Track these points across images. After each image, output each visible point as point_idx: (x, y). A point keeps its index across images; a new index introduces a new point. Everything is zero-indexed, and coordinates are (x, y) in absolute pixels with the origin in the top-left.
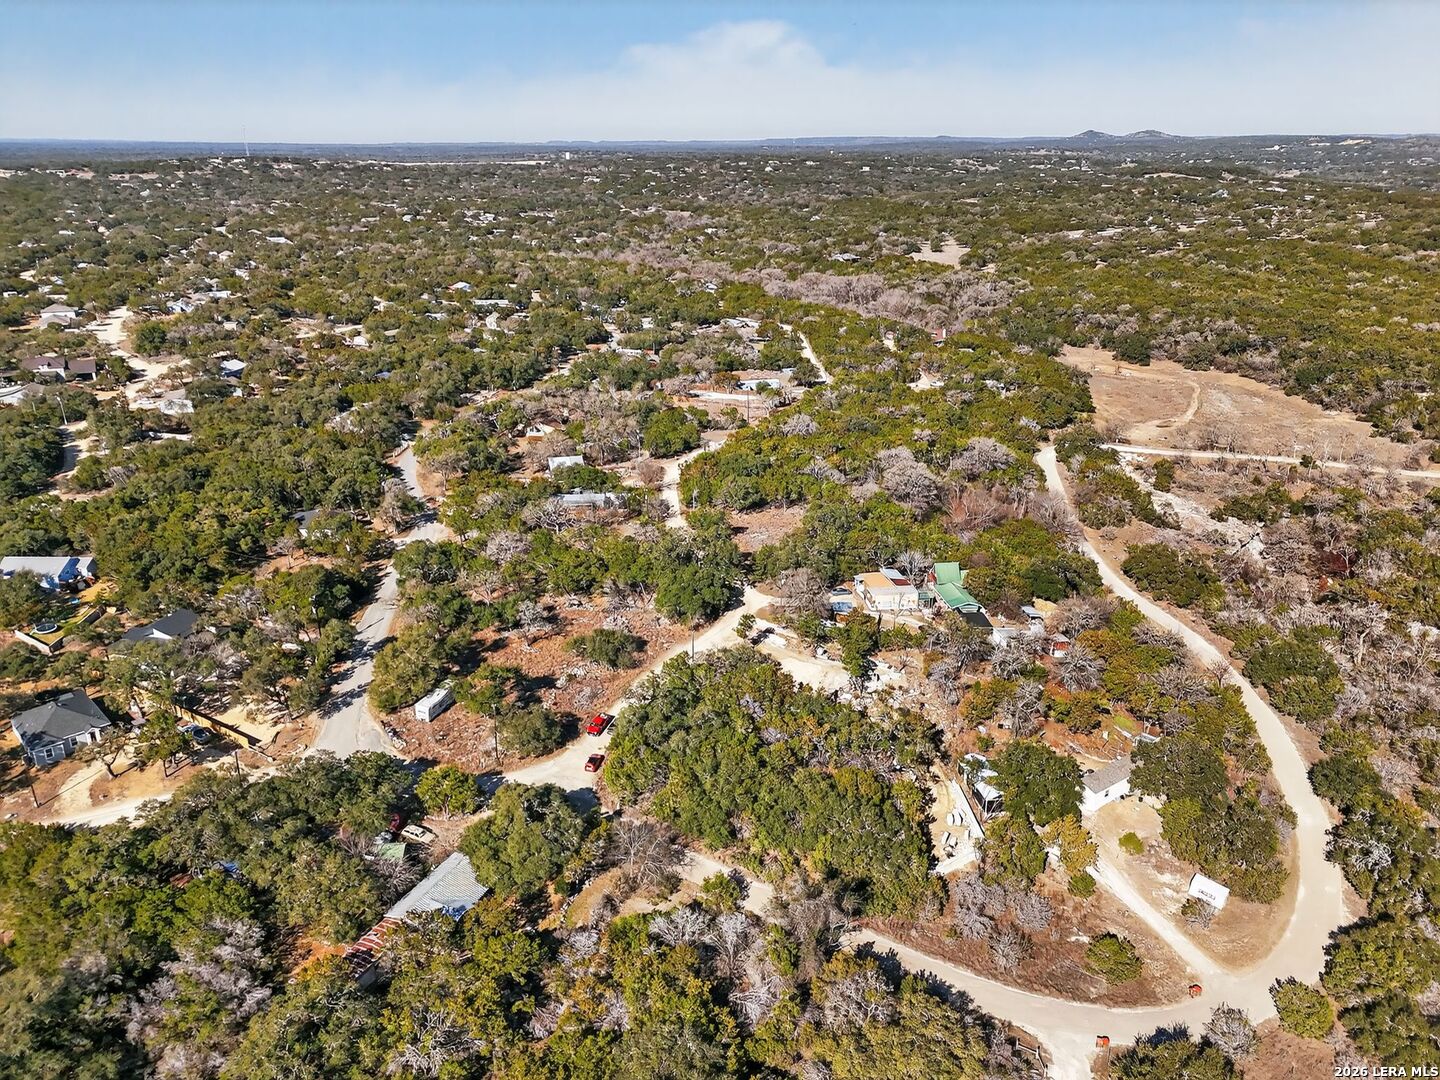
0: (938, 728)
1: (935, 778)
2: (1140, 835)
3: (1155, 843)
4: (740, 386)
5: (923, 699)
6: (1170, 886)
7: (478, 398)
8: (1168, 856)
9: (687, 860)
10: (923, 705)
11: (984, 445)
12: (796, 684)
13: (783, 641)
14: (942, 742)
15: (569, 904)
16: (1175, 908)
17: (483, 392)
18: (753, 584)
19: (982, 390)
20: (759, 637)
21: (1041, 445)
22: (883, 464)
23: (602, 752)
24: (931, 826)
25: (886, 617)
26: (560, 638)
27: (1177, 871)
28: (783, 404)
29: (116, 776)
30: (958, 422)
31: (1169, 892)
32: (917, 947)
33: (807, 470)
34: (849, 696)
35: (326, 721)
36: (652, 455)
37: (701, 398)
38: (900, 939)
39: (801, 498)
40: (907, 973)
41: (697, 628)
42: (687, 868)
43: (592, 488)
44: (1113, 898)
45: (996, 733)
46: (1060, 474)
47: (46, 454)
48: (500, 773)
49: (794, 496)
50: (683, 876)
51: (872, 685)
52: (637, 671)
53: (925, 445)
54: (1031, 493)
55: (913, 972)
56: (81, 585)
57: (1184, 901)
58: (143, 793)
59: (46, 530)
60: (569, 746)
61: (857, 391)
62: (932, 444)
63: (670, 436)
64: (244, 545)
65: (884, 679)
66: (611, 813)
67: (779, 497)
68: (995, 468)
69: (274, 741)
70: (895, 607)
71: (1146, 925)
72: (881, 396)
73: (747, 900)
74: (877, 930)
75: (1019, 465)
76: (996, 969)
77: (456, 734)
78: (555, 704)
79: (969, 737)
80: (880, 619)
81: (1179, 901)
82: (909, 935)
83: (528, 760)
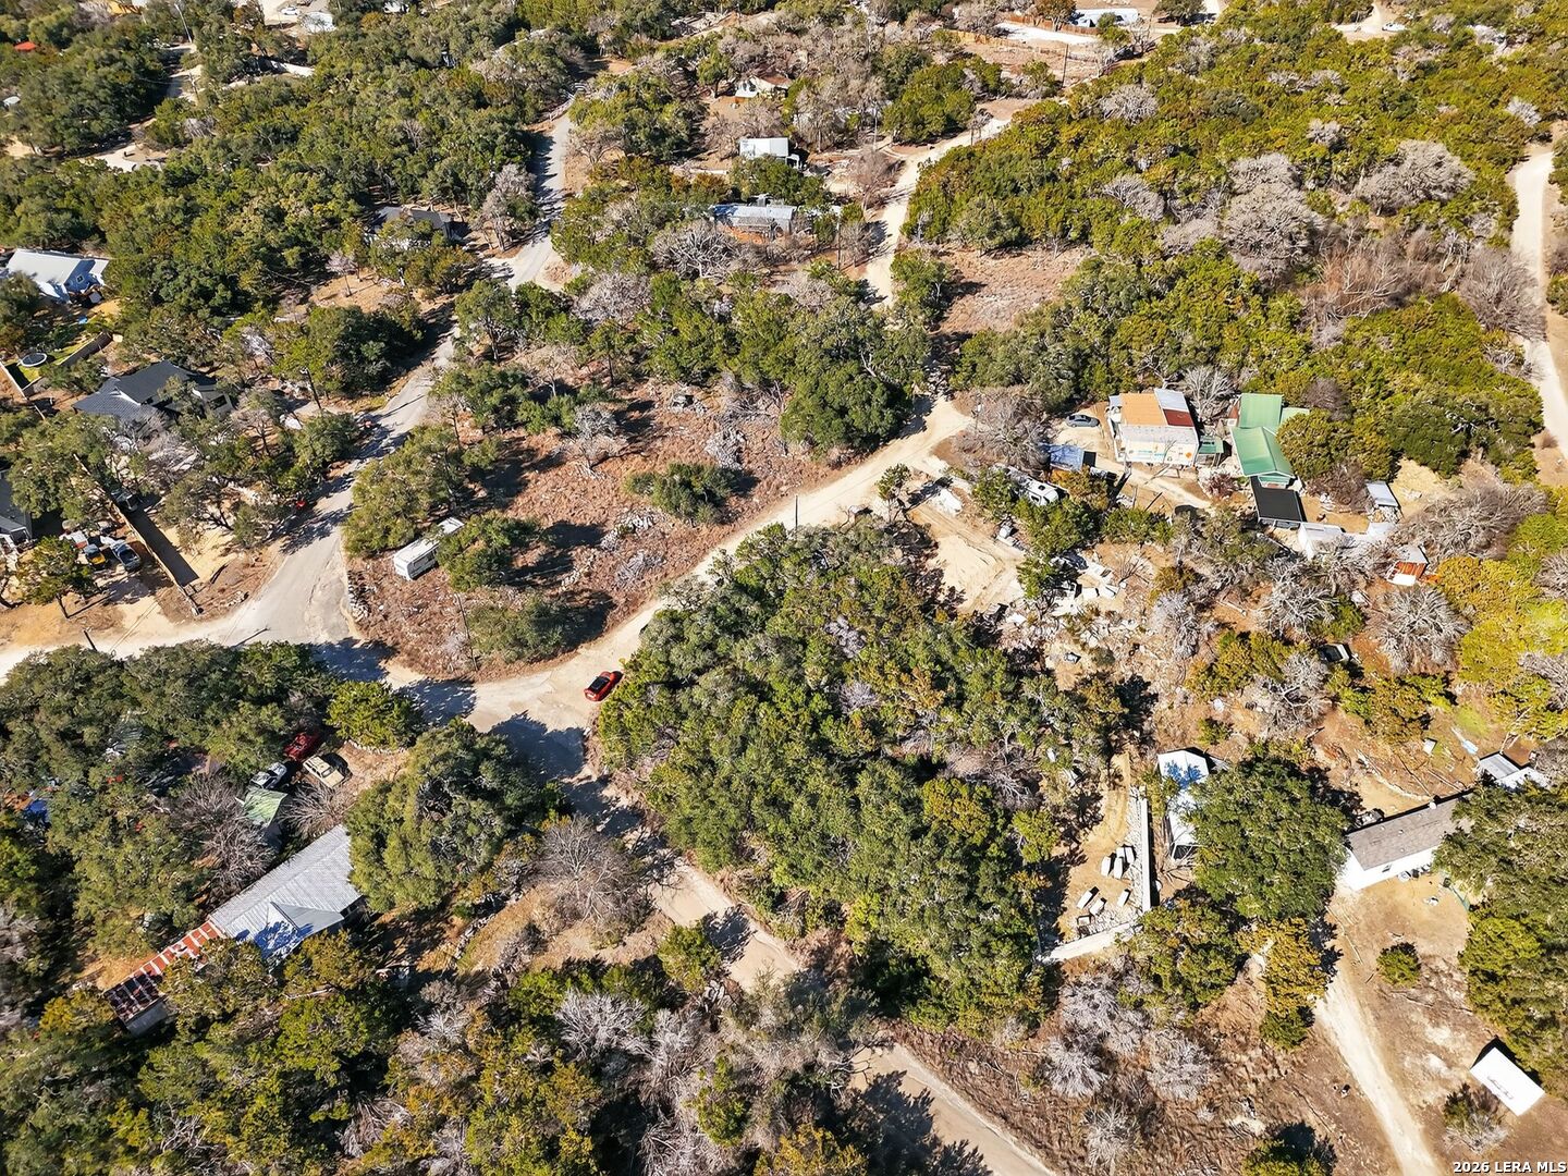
0: (1151, 690)
1: (1115, 780)
2: (1422, 948)
3: (1443, 966)
4: (1074, 20)
5: (1140, 637)
6: (1440, 1052)
7: (699, 25)
8: (1458, 996)
9: (673, 879)
10: (1136, 646)
11: (1424, 154)
12: (946, 588)
13: (957, 504)
14: (1149, 714)
15: (475, 929)
16: (1435, 1096)
17: (709, 15)
18: (950, 394)
19: (1460, 45)
20: (926, 491)
21: (1533, 148)
22: (1239, 182)
23: (620, 668)
24: (1072, 871)
25: (1136, 477)
26: (638, 459)
27: (1465, 1025)
28: (1128, 55)
29: (13, 606)
30: (1400, 108)
31: (1435, 1062)
32: (970, 1093)
33: (1108, 189)
34: (1020, 619)
35: (288, 557)
36: (895, 140)
37: (1011, 38)
38: (949, 1073)
39: (1084, 237)
40: (936, 1142)
41: (837, 465)
42: (668, 893)
43: (781, 197)
44: (1332, 1057)
45: (1238, 716)
46: (1547, 206)
47: (132, 91)
48: (471, 683)
49: (1073, 235)
50: (659, 904)
51: (1067, 605)
52: (727, 528)
53: (1320, 149)
54: (1478, 246)
55: (947, 1142)
56: (94, 298)
57: (1456, 1086)
58: (30, 641)
59: (76, 214)
60: (582, 649)
61: (1250, 40)
62: (1337, 146)
63: (926, 111)
64: (291, 256)
65: (1088, 594)
66: (594, 779)
67: (1050, 235)
68: (1429, 198)
69: (213, 580)
70: (1157, 461)
71: (1373, 1117)
72: (1286, 51)
73: (738, 962)
74: (917, 1050)
75: (1477, 192)
76: (1082, 1159)
77: (436, 608)
78: (588, 575)
79: (1197, 713)
80: (1124, 480)
81: (1445, 1082)
82: (965, 1069)
83: (515, 667)
